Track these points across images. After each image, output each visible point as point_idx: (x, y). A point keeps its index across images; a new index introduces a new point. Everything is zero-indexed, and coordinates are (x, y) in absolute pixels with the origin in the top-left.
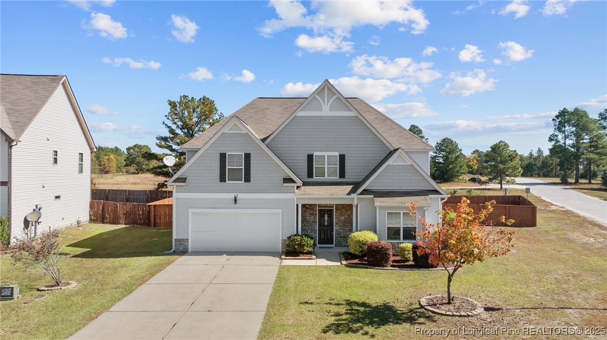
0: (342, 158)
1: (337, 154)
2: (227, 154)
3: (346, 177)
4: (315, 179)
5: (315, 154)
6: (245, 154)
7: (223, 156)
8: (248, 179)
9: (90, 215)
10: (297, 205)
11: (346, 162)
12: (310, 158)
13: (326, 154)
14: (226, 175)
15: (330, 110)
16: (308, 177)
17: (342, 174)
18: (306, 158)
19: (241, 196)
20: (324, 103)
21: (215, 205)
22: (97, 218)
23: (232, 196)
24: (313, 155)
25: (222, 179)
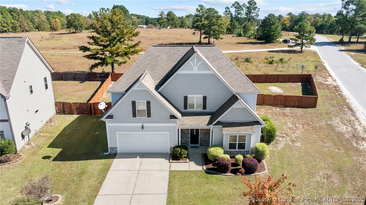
0: (205, 98)
1: (202, 96)
2: (136, 101)
3: (207, 109)
4: (189, 110)
5: (189, 96)
6: (147, 101)
7: (134, 103)
8: (149, 115)
9: (56, 110)
10: (178, 130)
11: (207, 100)
12: (186, 98)
13: (195, 96)
14: (136, 113)
15: (198, 70)
16: (185, 109)
17: (205, 107)
18: (183, 98)
19: (145, 125)
20: (194, 65)
21: (131, 129)
22: (60, 111)
23: (140, 125)
24: (187, 96)
25: (134, 115)
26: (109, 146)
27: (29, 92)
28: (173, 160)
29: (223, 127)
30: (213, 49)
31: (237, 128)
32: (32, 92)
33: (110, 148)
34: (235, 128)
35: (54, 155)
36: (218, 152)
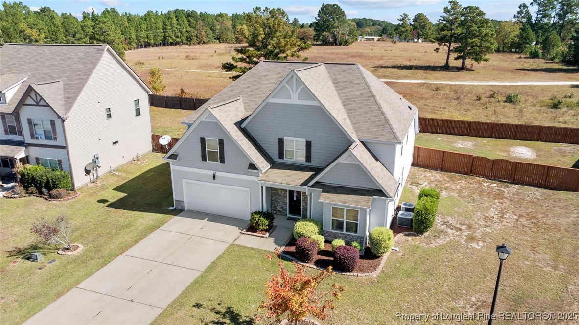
0: (309, 144)
1: (304, 140)
2: (206, 138)
3: (312, 161)
4: (286, 160)
5: (285, 138)
6: (219, 140)
7: (203, 140)
8: (222, 161)
9: (153, 146)
10: (262, 187)
11: (312, 148)
12: (281, 142)
13: (295, 139)
14: (206, 156)
15: (298, 99)
16: (280, 158)
17: (308, 158)
18: (278, 141)
19: (218, 174)
21: (200, 178)
22: (158, 148)
23: (211, 173)
24: (283, 139)
25: (204, 158)
26: (174, 198)
27: (105, 116)
28: (246, 231)
29: (323, 192)
30: (351, 69)
31: (343, 195)
32: (109, 116)
33: (175, 200)
34: (341, 195)
35: (111, 201)
36: (306, 228)
